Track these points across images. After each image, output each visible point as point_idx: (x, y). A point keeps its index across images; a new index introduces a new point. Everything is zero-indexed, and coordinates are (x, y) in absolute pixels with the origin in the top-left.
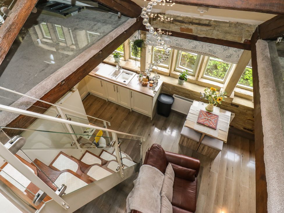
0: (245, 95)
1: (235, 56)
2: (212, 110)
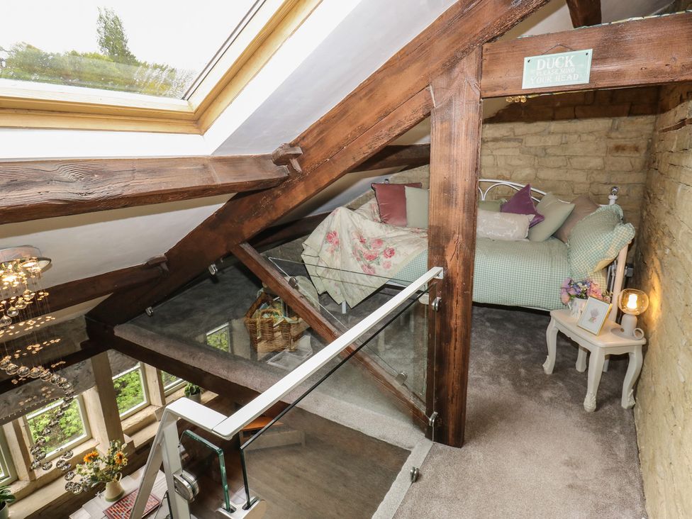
0: (141, 422)
1: (84, 376)
2: (121, 491)
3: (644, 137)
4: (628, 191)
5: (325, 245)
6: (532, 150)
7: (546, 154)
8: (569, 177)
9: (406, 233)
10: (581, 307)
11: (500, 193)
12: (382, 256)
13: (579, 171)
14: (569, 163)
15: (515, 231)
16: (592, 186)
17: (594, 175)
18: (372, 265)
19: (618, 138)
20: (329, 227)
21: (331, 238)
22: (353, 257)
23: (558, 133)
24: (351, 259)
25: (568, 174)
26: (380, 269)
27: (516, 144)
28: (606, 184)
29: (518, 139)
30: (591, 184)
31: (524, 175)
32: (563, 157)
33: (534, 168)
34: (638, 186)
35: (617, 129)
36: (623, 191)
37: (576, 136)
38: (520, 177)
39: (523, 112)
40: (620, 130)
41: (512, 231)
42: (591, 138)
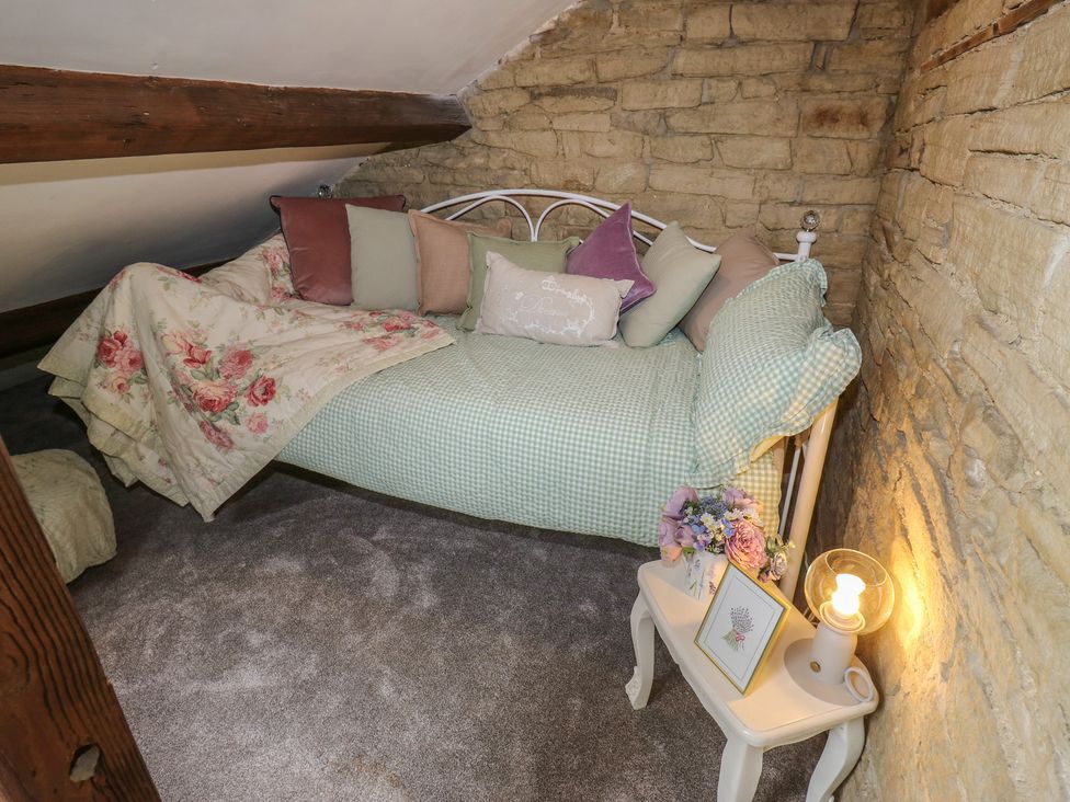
3: (880, 89)
4: (840, 221)
5: (94, 372)
6: (637, 118)
7: (668, 128)
8: (715, 186)
9: (330, 328)
10: (711, 574)
11: (572, 222)
12: (243, 401)
13: (737, 173)
14: (716, 152)
15: (586, 323)
16: (763, 206)
17: (768, 183)
18: (219, 424)
19: (823, 92)
20: (103, 323)
21: (109, 351)
22: (175, 401)
23: (693, 77)
24: (172, 407)
25: (713, 180)
26: (242, 436)
27: (603, 103)
28: (792, 204)
29: (606, 90)
30: (762, 203)
31: (621, 179)
32: (705, 139)
33: (644, 163)
34: (861, 209)
35: (823, 68)
36: (827, 220)
37: (733, 84)
38: (614, 186)
39: (615, 17)
40: (831, 67)
41: (581, 324)
42: (766, 90)
